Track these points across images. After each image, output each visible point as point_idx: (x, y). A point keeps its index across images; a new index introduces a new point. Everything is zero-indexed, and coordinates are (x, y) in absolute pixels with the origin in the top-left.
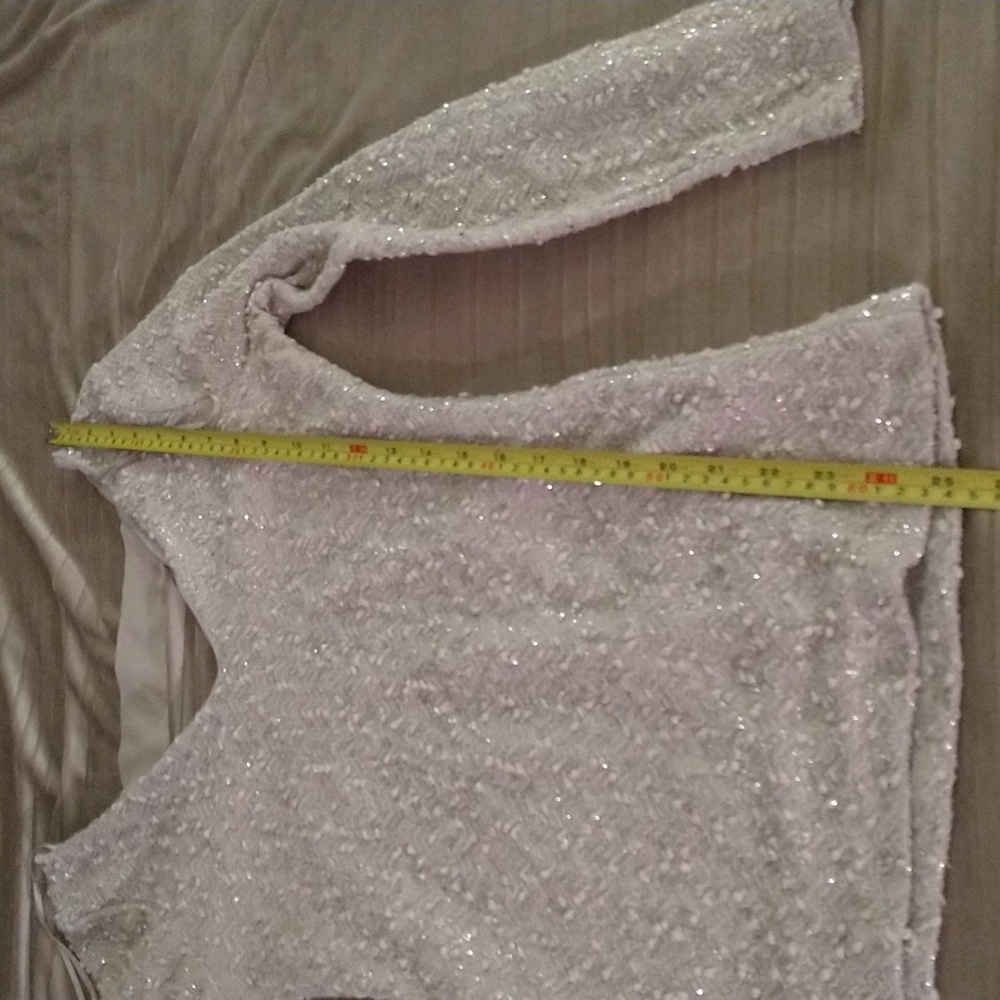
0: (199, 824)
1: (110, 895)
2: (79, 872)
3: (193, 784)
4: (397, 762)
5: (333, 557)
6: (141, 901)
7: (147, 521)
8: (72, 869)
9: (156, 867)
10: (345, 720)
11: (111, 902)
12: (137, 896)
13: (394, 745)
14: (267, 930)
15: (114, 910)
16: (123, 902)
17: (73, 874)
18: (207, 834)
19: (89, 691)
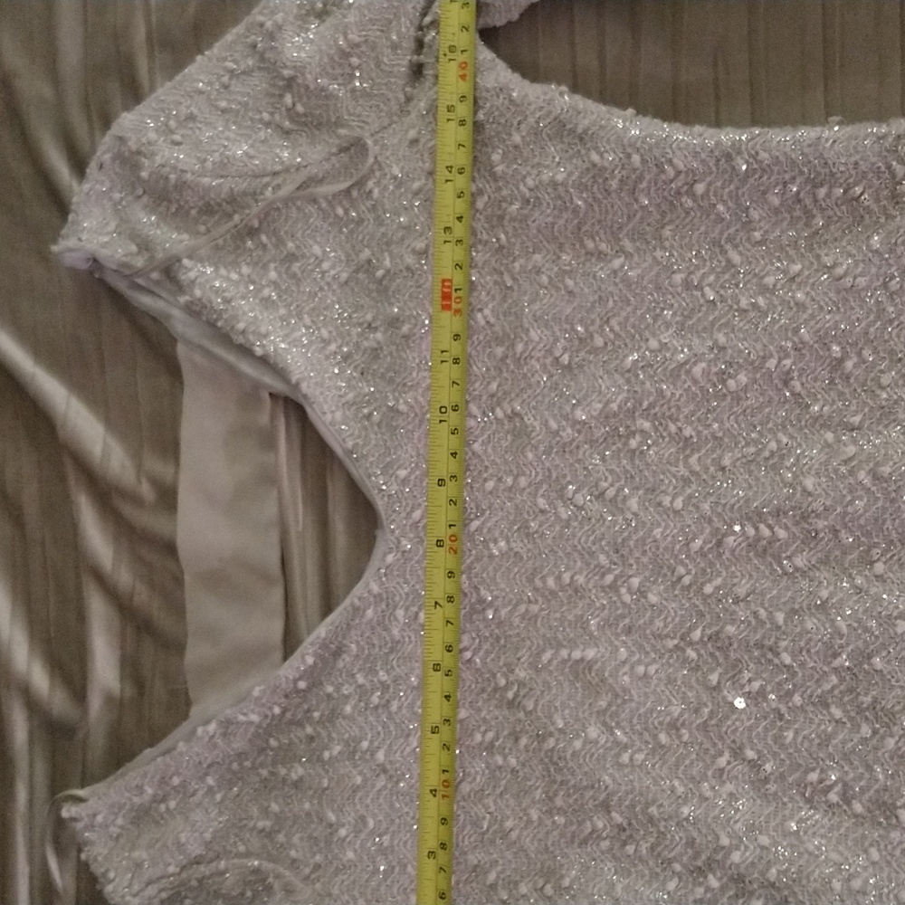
0: (365, 744)
1: (195, 850)
2: (132, 823)
3: (346, 690)
4: (714, 638)
5: (580, 366)
6: (248, 855)
7: (243, 332)
8: (120, 821)
9: (275, 807)
10: (614, 587)
11: (198, 861)
12: (242, 848)
13: (708, 616)
14: (492, 877)
15: (203, 870)
16: (218, 857)
17: (122, 827)
18: (380, 756)
19: (124, 577)
